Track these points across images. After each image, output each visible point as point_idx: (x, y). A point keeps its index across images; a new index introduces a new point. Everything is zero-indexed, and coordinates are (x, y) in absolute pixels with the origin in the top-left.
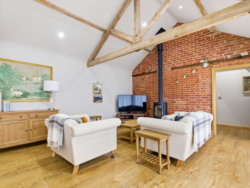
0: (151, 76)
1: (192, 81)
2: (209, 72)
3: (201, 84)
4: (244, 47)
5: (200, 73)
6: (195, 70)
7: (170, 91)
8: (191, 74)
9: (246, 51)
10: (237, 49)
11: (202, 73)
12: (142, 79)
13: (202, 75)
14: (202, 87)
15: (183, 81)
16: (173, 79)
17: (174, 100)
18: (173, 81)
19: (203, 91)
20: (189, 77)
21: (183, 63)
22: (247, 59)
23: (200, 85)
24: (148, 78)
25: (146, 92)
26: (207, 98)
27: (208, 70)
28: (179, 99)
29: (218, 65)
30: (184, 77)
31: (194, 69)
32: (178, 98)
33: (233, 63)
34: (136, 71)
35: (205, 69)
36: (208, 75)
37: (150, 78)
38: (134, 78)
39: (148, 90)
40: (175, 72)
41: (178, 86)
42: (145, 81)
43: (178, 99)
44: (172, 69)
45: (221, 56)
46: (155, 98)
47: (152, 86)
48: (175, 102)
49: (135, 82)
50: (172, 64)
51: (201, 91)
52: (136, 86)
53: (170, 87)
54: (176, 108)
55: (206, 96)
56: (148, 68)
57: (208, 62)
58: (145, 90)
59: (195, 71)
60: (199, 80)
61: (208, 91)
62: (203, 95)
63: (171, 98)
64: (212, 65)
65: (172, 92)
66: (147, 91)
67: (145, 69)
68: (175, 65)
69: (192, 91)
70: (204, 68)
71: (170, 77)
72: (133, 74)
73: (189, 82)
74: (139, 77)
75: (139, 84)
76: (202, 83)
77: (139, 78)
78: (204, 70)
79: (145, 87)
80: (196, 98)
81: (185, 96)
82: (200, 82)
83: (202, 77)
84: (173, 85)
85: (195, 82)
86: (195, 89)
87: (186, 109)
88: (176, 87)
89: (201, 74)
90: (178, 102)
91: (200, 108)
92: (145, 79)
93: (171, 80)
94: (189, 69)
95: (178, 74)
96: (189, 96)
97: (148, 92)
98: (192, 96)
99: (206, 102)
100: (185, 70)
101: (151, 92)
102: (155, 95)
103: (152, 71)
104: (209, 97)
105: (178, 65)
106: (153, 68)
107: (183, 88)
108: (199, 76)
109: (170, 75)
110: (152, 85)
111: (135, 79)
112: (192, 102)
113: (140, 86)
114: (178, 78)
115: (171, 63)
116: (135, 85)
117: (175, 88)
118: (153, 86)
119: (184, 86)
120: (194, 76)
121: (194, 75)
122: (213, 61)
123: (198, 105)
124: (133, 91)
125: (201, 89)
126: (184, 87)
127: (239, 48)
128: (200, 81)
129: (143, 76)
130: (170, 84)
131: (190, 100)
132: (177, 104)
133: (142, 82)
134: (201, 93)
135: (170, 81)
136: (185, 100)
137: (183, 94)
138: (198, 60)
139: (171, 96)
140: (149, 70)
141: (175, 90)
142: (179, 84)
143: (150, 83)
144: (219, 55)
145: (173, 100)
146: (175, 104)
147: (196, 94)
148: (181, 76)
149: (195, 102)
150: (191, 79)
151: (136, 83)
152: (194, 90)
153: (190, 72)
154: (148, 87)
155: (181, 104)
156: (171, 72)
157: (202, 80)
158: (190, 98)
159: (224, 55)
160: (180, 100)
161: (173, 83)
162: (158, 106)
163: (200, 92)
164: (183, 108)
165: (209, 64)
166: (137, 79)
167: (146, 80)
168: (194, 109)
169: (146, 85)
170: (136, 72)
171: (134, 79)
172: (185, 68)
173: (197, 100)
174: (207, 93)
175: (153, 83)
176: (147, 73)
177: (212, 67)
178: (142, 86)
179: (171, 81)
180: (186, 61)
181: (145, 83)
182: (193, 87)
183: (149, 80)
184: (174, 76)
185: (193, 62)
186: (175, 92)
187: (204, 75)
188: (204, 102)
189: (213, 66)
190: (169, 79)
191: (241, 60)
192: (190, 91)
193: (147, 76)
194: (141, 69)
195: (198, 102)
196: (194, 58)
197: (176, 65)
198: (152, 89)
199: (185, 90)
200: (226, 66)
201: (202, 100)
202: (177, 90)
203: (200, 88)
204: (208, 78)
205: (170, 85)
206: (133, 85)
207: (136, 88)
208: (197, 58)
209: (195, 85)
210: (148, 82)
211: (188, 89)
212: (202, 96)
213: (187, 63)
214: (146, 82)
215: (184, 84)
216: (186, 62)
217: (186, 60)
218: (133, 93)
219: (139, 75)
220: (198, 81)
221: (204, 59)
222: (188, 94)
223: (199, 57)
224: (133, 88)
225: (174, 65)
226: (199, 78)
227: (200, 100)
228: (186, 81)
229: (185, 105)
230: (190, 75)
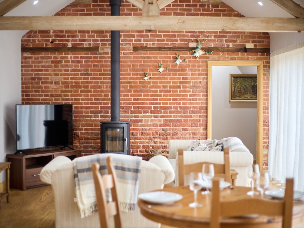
0: (81, 58)
1: (174, 79)
2: (202, 66)
3: (190, 87)
4: (249, 35)
5: (188, 66)
6: (180, 59)
7: (129, 97)
8: (173, 66)
9: (252, 42)
10: (241, 35)
11: (192, 66)
12: (52, 62)
13: (191, 70)
14: (192, 92)
15: (157, 78)
16: (137, 70)
17: (138, 117)
18: (136, 74)
19: (193, 100)
20: (170, 70)
21: (158, 40)
22: (253, 54)
23: (188, 89)
24: (73, 62)
25: (65, 96)
26: (200, 112)
27: (203, 62)
28: (149, 114)
29: (216, 57)
30: (161, 70)
31: (180, 57)
32: (147, 112)
33: (236, 56)
34: (34, 36)
35: (197, 59)
36: (201, 71)
37: (79, 62)
38: (26, 55)
39: (71, 91)
40: (141, 57)
41: (147, 87)
42: (62, 66)
43: (147, 114)
44: (136, 49)
45: (221, 41)
46: (92, 112)
47: (82, 83)
48: (141, 121)
49: (31, 66)
50: (136, 38)
51: (190, 100)
52: (33, 79)
53: (131, 87)
54: (142, 134)
55: (198, 110)
56: (73, 36)
57: (202, 49)
58: (62, 91)
59: (181, 61)
60: (186, 79)
61: (200, 99)
62: (194, 108)
63: (132, 112)
64: (207, 55)
65: (134, 99)
66: (69, 94)
67: (64, 36)
68: (142, 42)
69: (174, 100)
70: (195, 58)
71: (129, 66)
72: (22, 45)
73: (168, 80)
74: (43, 54)
75: (45, 75)
76: (191, 85)
77: (42, 58)
78: (195, 62)
79: (63, 83)
80: (180, 112)
81: (161, 108)
82: (189, 83)
83: (192, 74)
84: (136, 83)
85: (181, 83)
86: (180, 95)
87: (163, 134)
88: (142, 89)
89: (190, 68)
90: (147, 121)
91: (187, 131)
92: (63, 63)
93: (131, 72)
94: (170, 54)
95: (147, 62)
96: (168, 108)
97: (72, 95)
98: (174, 108)
99: (197, 121)
100: (162, 55)
101: (81, 95)
102: (92, 103)
103: (86, 44)
104: (202, 110)
105: (149, 43)
106: (87, 38)
107: (157, 91)
108: (187, 72)
109: (131, 62)
110: (83, 80)
111: (30, 58)
112: (174, 121)
113: (48, 79)
114: (147, 70)
115: (134, 36)
116: (32, 75)
117: (141, 91)
118: (87, 83)
119: (160, 87)
120: (179, 70)
121: (177, 68)
122: (209, 47)
123: (184, 125)
124: (23, 91)
125: (190, 95)
126: (159, 89)
127: (243, 35)
128: (188, 81)
129: (59, 56)
130: (129, 80)
131: (171, 117)
132: (144, 125)
133: (54, 70)
134: (191, 104)
135: (129, 74)
136: (161, 117)
137: (157, 104)
138: (186, 40)
139: (130, 108)
140: (76, 41)
141: (140, 95)
142: (149, 83)
143: (78, 74)
144: (218, 40)
145: (135, 117)
146: (141, 126)
147: (181, 106)
148: (153, 66)
149: (179, 121)
150: (173, 74)
151: (32, 70)
152: (178, 98)
153: (172, 61)
154: (72, 83)
155: (153, 124)
156: (132, 56)
157: (192, 79)
158: (171, 112)
159: (224, 41)
160: (151, 116)
161: (137, 79)
162: (112, 131)
163: (188, 102)
164: (157, 134)
165: (204, 53)
166: (38, 58)
167: (67, 66)
168: (177, 134)
169: (68, 79)
170: (34, 41)
171: (26, 58)
172: (162, 52)
173: (182, 116)
174: (198, 103)
175: (88, 74)
176: (69, 49)
177: (208, 58)
178: (53, 78)
179: (131, 76)
180: (165, 38)
181: (63, 72)
182: (177, 91)
183: (75, 66)
184: (140, 66)
185: (176, 43)
186: (141, 100)
187: (195, 70)
188: (194, 121)
189: (210, 56)
190: (127, 70)
191: (246, 55)
192: (170, 100)
193: (69, 56)
194: (51, 34)
195: (185, 121)
196: (178, 36)
197: (145, 43)
198: (83, 89)
199: (160, 95)
200: (227, 60)
201: (191, 117)
202: (144, 95)
203: (187, 95)
204: (201, 77)
205: (129, 83)
206: (22, 75)
207: (32, 83)
208: (184, 36)
209: (179, 87)
210: (73, 70)
211: (167, 95)
212: (192, 110)
213: (165, 42)
214: (68, 70)
215: (161, 83)
216: (163, 40)
217: (165, 36)
218: (23, 96)
219: (46, 50)
220: (185, 81)
221: (197, 41)
222: (167, 104)
223: (187, 36)
224: (22, 83)
225: (140, 40)
226: (186, 74)
227: (187, 117)
228: (164, 79)
229: (161, 125)
230: (171, 68)
